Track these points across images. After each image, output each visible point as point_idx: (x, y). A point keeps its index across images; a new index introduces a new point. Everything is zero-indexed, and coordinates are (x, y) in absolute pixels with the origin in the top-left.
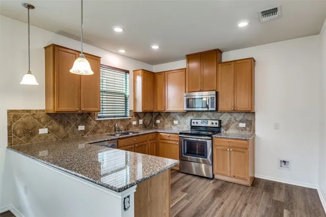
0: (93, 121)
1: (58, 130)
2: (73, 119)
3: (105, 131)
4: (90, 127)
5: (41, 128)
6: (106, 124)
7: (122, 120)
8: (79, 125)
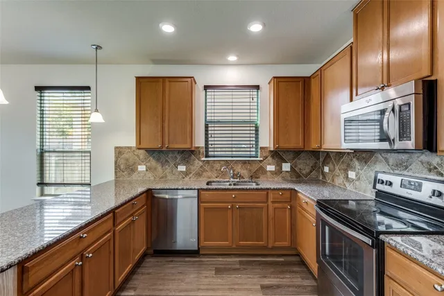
0: (197, 161)
1: (155, 169)
2: (172, 157)
3: (216, 175)
4: (192, 168)
5: (140, 164)
6: (217, 166)
7: (244, 162)
8: (179, 164)
